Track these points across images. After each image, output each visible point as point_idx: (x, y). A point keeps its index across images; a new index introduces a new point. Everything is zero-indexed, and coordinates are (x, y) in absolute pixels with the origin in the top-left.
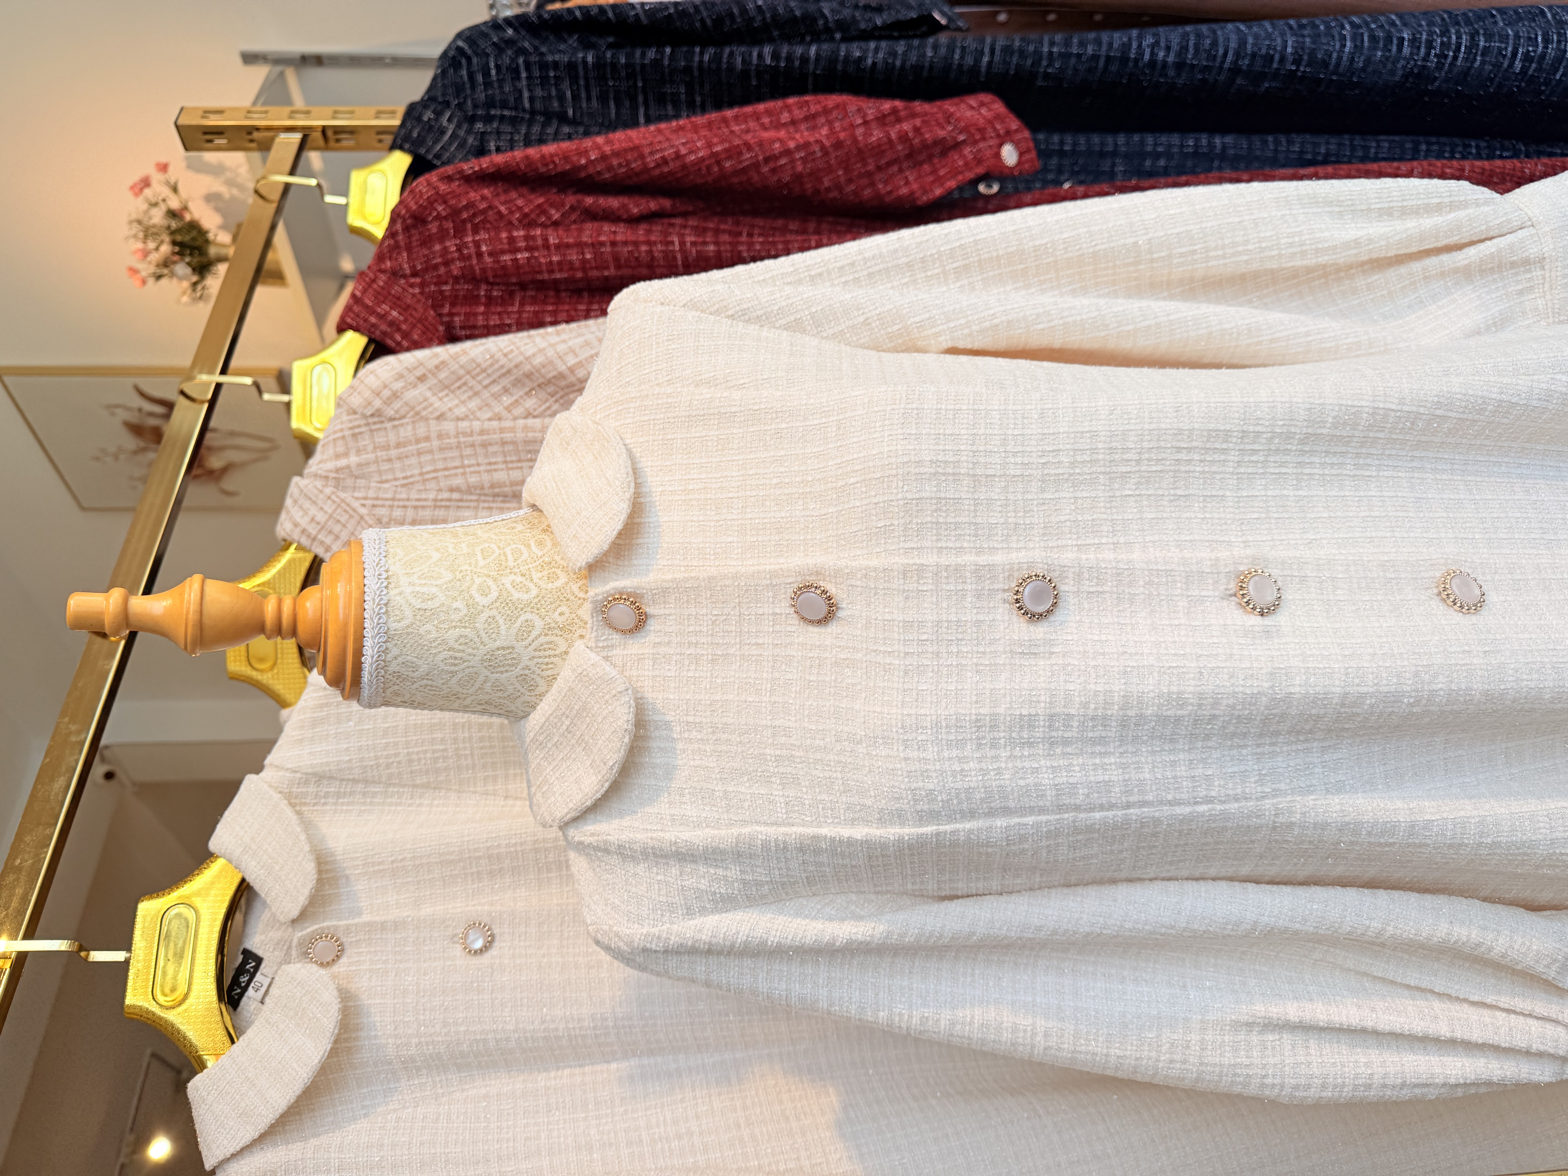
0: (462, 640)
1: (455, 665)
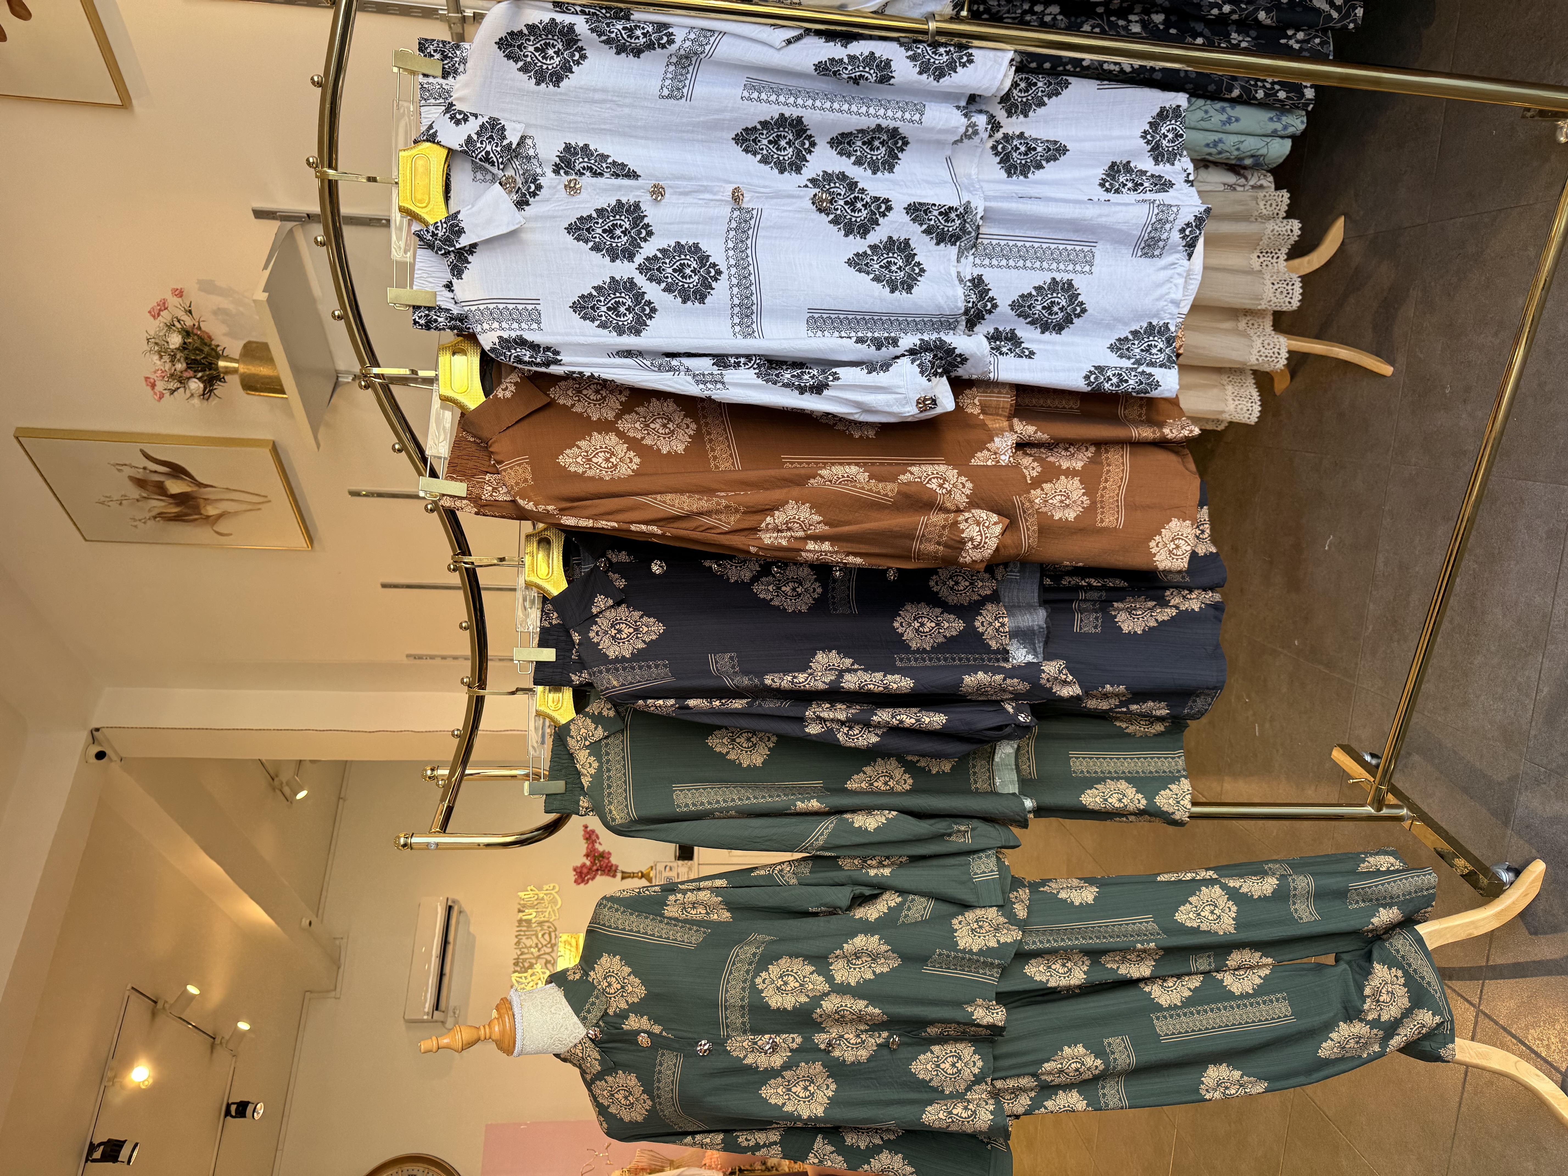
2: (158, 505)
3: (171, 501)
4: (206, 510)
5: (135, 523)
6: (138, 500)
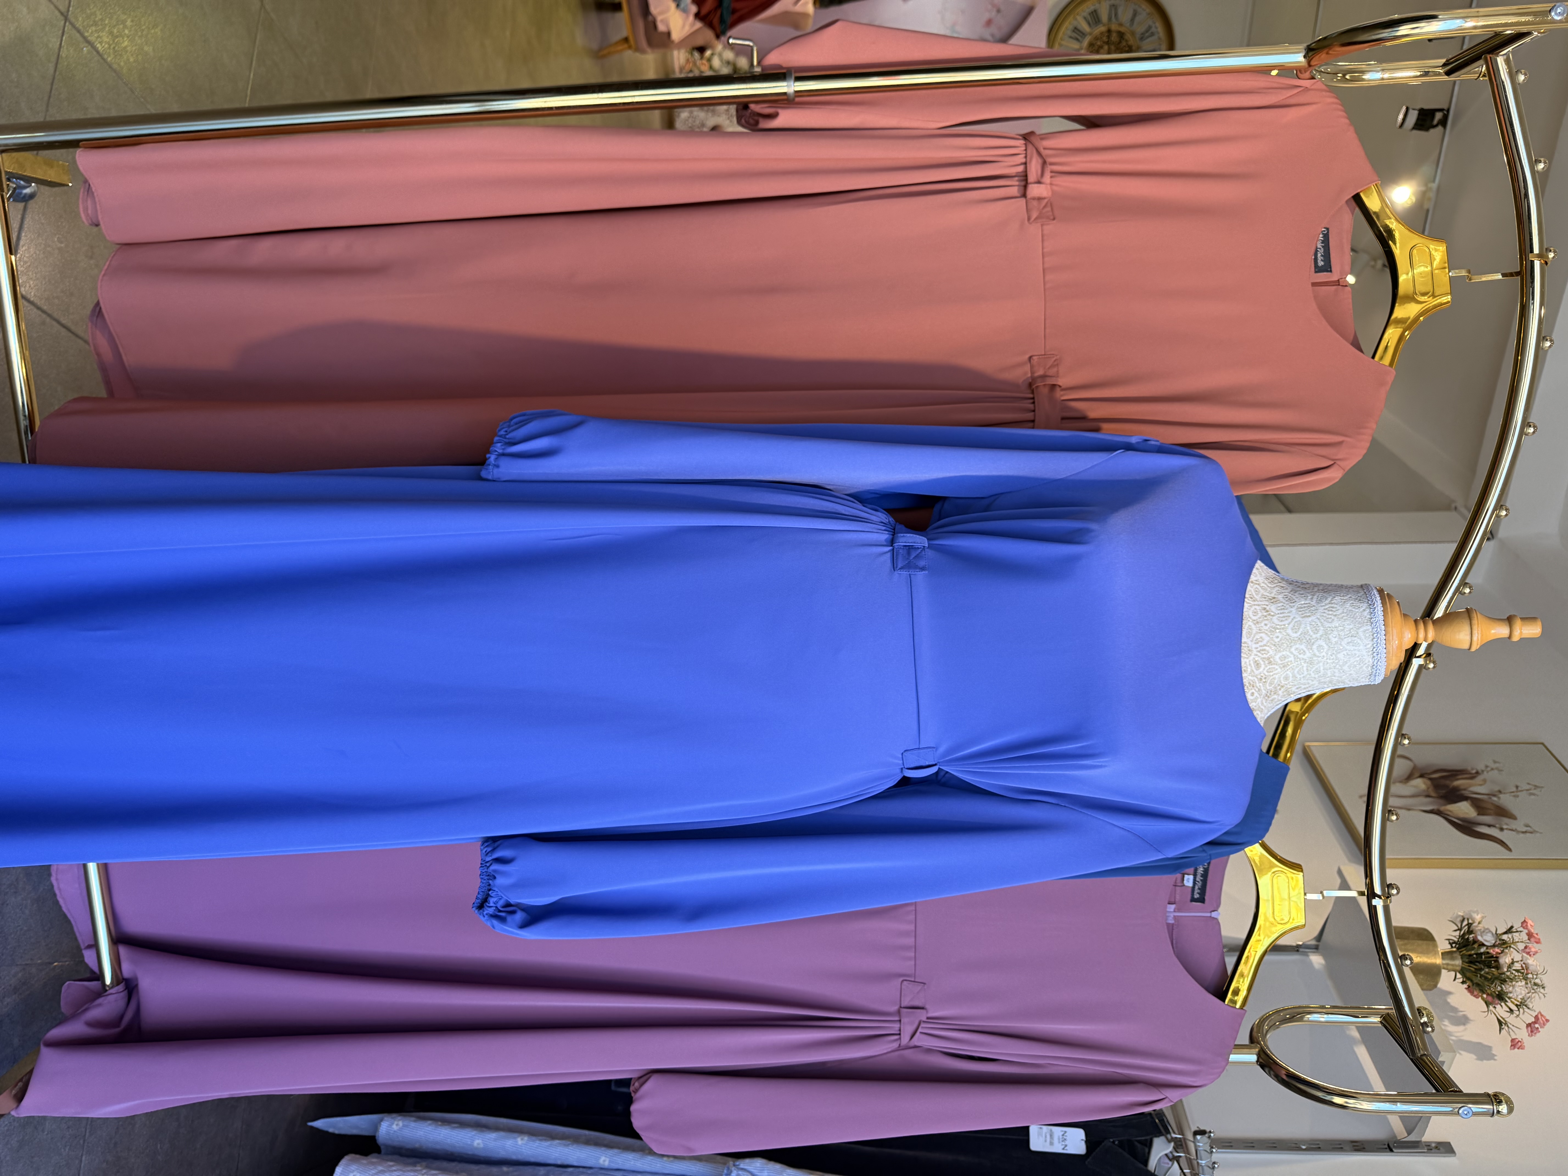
0: (1330, 620)
1: (1332, 607)
2: (1478, 788)
3: (1466, 793)
4: (1425, 783)
5: (1497, 765)
6: (1500, 792)
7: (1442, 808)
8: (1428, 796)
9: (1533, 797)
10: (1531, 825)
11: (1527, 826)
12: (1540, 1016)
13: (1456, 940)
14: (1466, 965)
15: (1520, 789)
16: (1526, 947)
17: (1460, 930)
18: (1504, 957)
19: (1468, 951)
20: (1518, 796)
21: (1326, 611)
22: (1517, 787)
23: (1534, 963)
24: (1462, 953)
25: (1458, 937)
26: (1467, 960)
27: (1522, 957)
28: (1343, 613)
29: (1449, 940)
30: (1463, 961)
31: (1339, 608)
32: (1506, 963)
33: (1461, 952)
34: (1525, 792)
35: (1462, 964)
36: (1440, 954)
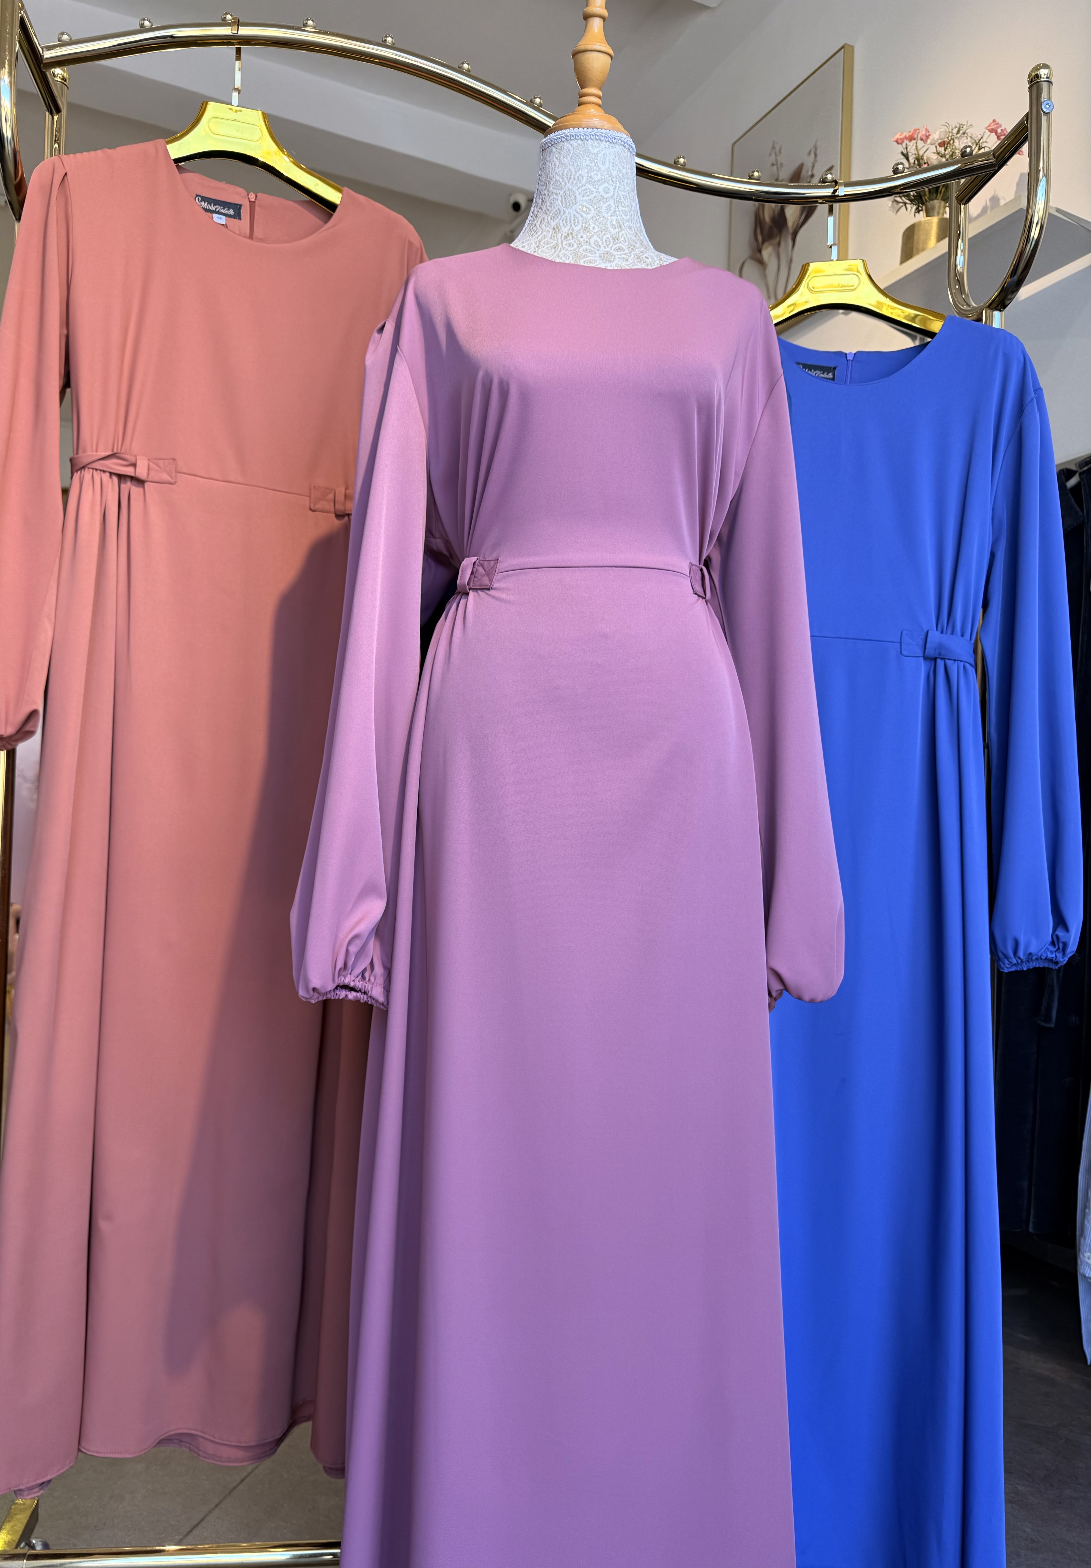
4: (767, 247)
7: (791, 230)
8: (779, 244)
9: (783, 151)
10: (808, 150)
11: (810, 153)
12: (989, 128)
13: (915, 207)
14: (940, 196)
15: (775, 162)
16: (922, 139)
17: (905, 204)
18: (932, 160)
19: (926, 195)
20: (782, 164)
21: (571, 181)
22: (773, 165)
23: (938, 133)
24: (928, 200)
25: (912, 205)
26: (935, 195)
27: (932, 144)
28: (573, 165)
29: (915, 212)
30: (936, 199)
31: (568, 169)
32: (937, 158)
33: (926, 201)
34: (779, 158)
35: (938, 199)
36: (928, 218)
